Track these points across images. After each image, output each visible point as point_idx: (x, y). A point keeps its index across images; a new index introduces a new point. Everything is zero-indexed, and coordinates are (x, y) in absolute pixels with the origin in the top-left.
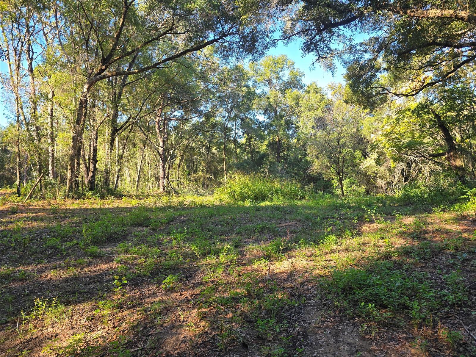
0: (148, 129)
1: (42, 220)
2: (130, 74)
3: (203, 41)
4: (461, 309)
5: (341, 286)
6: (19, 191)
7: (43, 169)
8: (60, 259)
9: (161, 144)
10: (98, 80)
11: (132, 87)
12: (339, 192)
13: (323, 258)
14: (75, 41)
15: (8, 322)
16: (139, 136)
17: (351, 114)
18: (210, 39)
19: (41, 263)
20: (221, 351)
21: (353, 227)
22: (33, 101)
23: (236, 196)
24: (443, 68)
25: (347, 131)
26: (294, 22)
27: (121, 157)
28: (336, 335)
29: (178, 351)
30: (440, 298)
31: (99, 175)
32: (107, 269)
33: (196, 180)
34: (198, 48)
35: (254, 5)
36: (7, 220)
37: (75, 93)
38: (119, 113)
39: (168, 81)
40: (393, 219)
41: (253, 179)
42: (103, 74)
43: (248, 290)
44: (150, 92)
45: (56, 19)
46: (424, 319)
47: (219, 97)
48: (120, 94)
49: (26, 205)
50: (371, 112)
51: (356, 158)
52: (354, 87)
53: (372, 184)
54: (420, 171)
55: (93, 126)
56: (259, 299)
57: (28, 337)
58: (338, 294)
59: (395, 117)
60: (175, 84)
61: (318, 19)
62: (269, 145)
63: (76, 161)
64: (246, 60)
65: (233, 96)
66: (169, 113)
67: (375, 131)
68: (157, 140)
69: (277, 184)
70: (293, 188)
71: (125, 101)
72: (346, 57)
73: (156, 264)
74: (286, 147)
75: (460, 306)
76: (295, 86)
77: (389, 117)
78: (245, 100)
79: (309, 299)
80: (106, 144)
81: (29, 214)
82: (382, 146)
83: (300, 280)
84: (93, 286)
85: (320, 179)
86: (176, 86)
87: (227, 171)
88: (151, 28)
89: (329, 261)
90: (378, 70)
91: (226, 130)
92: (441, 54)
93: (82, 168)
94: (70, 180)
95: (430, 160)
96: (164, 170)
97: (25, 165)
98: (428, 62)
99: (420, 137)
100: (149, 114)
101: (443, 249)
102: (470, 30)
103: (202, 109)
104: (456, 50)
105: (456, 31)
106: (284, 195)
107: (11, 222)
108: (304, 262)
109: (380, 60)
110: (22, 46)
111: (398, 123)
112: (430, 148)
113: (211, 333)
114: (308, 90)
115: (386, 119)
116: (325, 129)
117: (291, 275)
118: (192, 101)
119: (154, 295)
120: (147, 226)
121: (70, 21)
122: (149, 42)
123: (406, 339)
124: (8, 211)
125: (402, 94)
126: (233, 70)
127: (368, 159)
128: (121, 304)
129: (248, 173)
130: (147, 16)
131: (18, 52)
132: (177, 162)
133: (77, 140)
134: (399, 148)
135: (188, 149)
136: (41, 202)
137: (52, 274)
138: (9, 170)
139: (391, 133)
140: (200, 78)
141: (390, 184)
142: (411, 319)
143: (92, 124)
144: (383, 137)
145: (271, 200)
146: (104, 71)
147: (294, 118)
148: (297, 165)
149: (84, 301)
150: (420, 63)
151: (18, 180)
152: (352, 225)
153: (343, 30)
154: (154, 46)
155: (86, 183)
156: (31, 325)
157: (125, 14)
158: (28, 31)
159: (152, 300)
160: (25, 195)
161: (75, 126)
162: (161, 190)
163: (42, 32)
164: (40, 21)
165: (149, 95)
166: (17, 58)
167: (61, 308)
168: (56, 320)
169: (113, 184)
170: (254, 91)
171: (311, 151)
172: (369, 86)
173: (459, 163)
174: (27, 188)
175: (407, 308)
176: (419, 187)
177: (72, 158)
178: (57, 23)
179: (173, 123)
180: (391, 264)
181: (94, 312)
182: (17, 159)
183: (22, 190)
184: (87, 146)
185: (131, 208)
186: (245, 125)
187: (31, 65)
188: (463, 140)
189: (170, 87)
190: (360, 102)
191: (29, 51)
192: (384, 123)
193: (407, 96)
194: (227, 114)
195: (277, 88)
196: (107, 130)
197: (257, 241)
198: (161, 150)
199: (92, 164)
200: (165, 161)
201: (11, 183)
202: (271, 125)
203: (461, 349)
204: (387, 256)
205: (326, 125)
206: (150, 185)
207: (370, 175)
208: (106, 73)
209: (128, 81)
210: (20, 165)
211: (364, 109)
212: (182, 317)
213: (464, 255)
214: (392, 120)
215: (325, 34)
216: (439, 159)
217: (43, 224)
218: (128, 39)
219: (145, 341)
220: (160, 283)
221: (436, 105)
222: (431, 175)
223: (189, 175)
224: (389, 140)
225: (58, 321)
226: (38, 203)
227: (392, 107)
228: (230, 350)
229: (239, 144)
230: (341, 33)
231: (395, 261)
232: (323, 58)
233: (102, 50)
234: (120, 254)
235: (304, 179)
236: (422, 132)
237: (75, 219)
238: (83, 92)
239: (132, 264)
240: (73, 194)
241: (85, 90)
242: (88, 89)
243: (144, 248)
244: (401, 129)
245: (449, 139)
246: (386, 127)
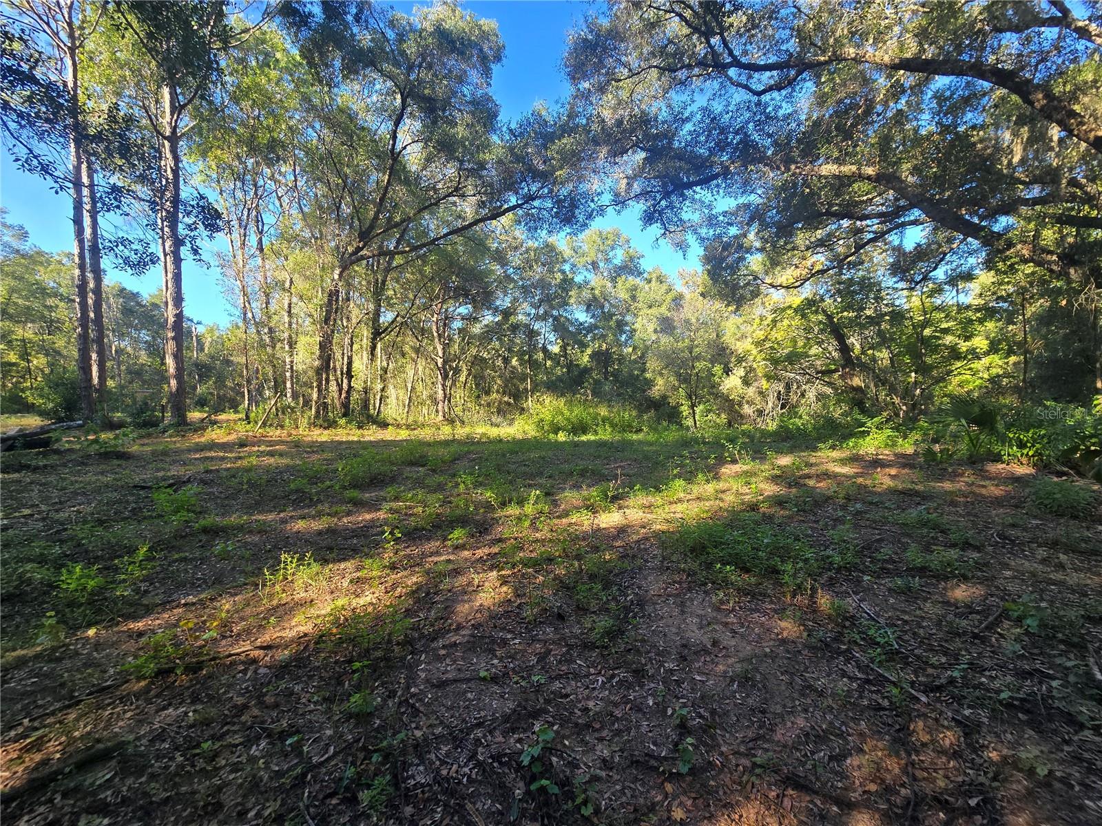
0: (423, 331)
1: (281, 455)
2: (398, 253)
3: (501, 207)
4: (850, 575)
5: (690, 543)
6: (247, 417)
7: (279, 387)
8: (309, 507)
9: (440, 354)
10: (354, 263)
11: (401, 273)
12: (690, 422)
13: (667, 510)
14: (320, 208)
15: (246, 584)
16: (410, 341)
17: (709, 312)
18: (511, 204)
19: (285, 511)
20: (529, 623)
21: (710, 469)
22: (264, 292)
23: (546, 428)
24: (840, 249)
25: (703, 338)
26: (631, 180)
27: (385, 370)
28: (683, 604)
29: (473, 622)
30: (823, 560)
31: (355, 396)
32: (372, 520)
33: (489, 405)
34: (494, 217)
35: (573, 156)
36: (233, 455)
37: (322, 281)
38: (383, 310)
39: (451, 264)
40: (763, 459)
41: (569, 403)
42: (361, 253)
43: (564, 549)
44: (426, 280)
45: (295, 177)
46: (799, 586)
47: (523, 287)
48: (384, 282)
49: (258, 435)
50: (737, 309)
51: (714, 376)
52: (714, 274)
53: (737, 412)
54: (803, 395)
55: (347, 327)
56: (579, 560)
57: (275, 602)
58: (685, 555)
59: (770, 318)
60: (461, 269)
61: (665, 177)
62: (594, 356)
63: (324, 376)
64: (563, 234)
65: (542, 284)
66: (451, 309)
67: (744, 337)
68: (435, 348)
69: (603, 411)
70: (627, 415)
71: (391, 293)
72: (703, 231)
73: (438, 515)
74: (618, 359)
75: (849, 570)
76: (631, 272)
77: (762, 318)
78: (560, 291)
79: (647, 561)
80: (365, 353)
81: (263, 448)
82: (751, 358)
83: (635, 537)
84: (355, 542)
85: (664, 405)
86: (461, 271)
87: (533, 392)
88: (428, 189)
89: (674, 513)
90: (748, 251)
91: (532, 334)
92: (837, 229)
93: (333, 387)
94: (316, 403)
95: (817, 378)
96: (444, 390)
97: (254, 382)
98: (819, 240)
99: (804, 347)
100: (423, 310)
101: (829, 498)
102: (880, 195)
103: (498, 303)
104: (858, 223)
105: (859, 196)
106: (613, 426)
107: (240, 458)
108: (641, 514)
109: (751, 236)
110: (248, 215)
111: (775, 326)
112: (819, 363)
113: (515, 602)
114: (649, 277)
115: (757, 321)
116: (672, 334)
117: (622, 531)
118: (484, 292)
119: (437, 553)
120: (423, 466)
121: (313, 179)
122: (426, 208)
123: (775, 611)
124: (234, 444)
125: (780, 286)
126: (543, 248)
127: (732, 377)
128: (394, 563)
129: (563, 395)
130: (422, 170)
131: (244, 223)
132: (463, 379)
133: (325, 347)
134: (775, 362)
135: (478, 361)
136: (278, 432)
137: (300, 525)
138: (232, 389)
139: (764, 341)
140: (495, 259)
141: (760, 413)
142: (782, 585)
143: (345, 324)
144: (753, 346)
145: (596, 433)
146: (362, 249)
147: (628, 318)
148: (633, 384)
149: (344, 560)
150: (807, 242)
151: (247, 402)
152: (707, 467)
153: (701, 193)
154: (432, 213)
155: (338, 406)
156: (278, 588)
157: (391, 168)
158: (256, 193)
159: (436, 559)
160: (256, 422)
161: (323, 328)
162: (440, 417)
163: (274, 194)
164: (272, 178)
165: (423, 284)
166: (242, 231)
167: (316, 567)
168: (310, 581)
169: (375, 409)
170: (573, 279)
171: (652, 364)
172: (735, 273)
173: (857, 381)
174: (258, 413)
175: (778, 572)
176: (801, 417)
177: (318, 371)
178: (296, 180)
179: (457, 324)
180: (758, 517)
181: (359, 574)
182: (245, 372)
183: (252, 415)
184: (338, 355)
185: (401, 441)
186: (560, 327)
187: (260, 242)
188: (863, 352)
189: (453, 273)
190: (722, 296)
191: (258, 221)
192: (755, 326)
193: (787, 287)
194: (533, 311)
195: (605, 274)
196: (366, 333)
197: (577, 487)
198: (440, 361)
199: (345, 381)
200: (445, 377)
201: (235, 406)
202: (596, 327)
203: (847, 624)
204: (753, 507)
205: (674, 328)
206: (425, 411)
207: (733, 400)
208: (364, 252)
209: (395, 264)
210: (249, 381)
211: (727, 306)
212: (477, 580)
213: (858, 506)
214: (765, 323)
215: (674, 198)
216: (830, 378)
217: (284, 461)
218: (396, 204)
219: (429, 610)
220: (445, 539)
221: (828, 301)
222: (818, 399)
223: (478, 397)
224: (761, 351)
225: (313, 584)
226: (275, 433)
227: (767, 304)
228: (541, 622)
229: (550, 353)
230: (697, 197)
231: (764, 514)
232: (670, 232)
233: (359, 219)
234: (390, 501)
235: (641, 404)
236: (808, 339)
237: (326, 455)
238: (333, 280)
239: (406, 514)
240: (320, 421)
241: (336, 277)
242: (341, 275)
243: (421, 494)
244: (777, 335)
245: (845, 349)
246: (758, 332)
